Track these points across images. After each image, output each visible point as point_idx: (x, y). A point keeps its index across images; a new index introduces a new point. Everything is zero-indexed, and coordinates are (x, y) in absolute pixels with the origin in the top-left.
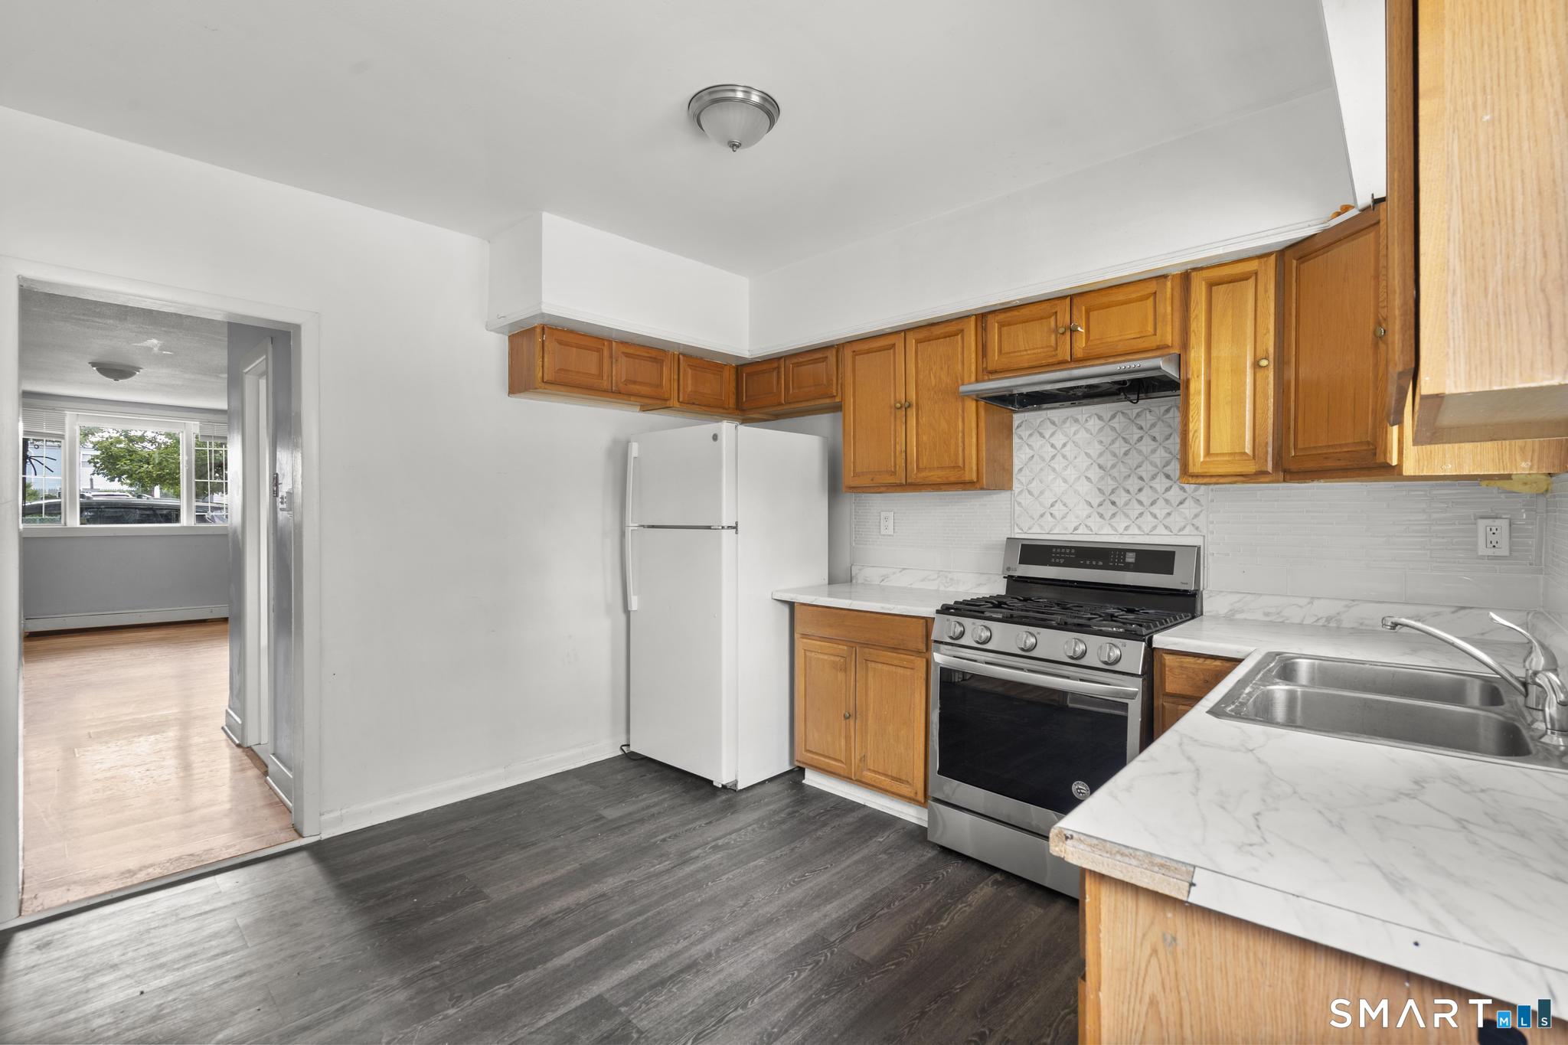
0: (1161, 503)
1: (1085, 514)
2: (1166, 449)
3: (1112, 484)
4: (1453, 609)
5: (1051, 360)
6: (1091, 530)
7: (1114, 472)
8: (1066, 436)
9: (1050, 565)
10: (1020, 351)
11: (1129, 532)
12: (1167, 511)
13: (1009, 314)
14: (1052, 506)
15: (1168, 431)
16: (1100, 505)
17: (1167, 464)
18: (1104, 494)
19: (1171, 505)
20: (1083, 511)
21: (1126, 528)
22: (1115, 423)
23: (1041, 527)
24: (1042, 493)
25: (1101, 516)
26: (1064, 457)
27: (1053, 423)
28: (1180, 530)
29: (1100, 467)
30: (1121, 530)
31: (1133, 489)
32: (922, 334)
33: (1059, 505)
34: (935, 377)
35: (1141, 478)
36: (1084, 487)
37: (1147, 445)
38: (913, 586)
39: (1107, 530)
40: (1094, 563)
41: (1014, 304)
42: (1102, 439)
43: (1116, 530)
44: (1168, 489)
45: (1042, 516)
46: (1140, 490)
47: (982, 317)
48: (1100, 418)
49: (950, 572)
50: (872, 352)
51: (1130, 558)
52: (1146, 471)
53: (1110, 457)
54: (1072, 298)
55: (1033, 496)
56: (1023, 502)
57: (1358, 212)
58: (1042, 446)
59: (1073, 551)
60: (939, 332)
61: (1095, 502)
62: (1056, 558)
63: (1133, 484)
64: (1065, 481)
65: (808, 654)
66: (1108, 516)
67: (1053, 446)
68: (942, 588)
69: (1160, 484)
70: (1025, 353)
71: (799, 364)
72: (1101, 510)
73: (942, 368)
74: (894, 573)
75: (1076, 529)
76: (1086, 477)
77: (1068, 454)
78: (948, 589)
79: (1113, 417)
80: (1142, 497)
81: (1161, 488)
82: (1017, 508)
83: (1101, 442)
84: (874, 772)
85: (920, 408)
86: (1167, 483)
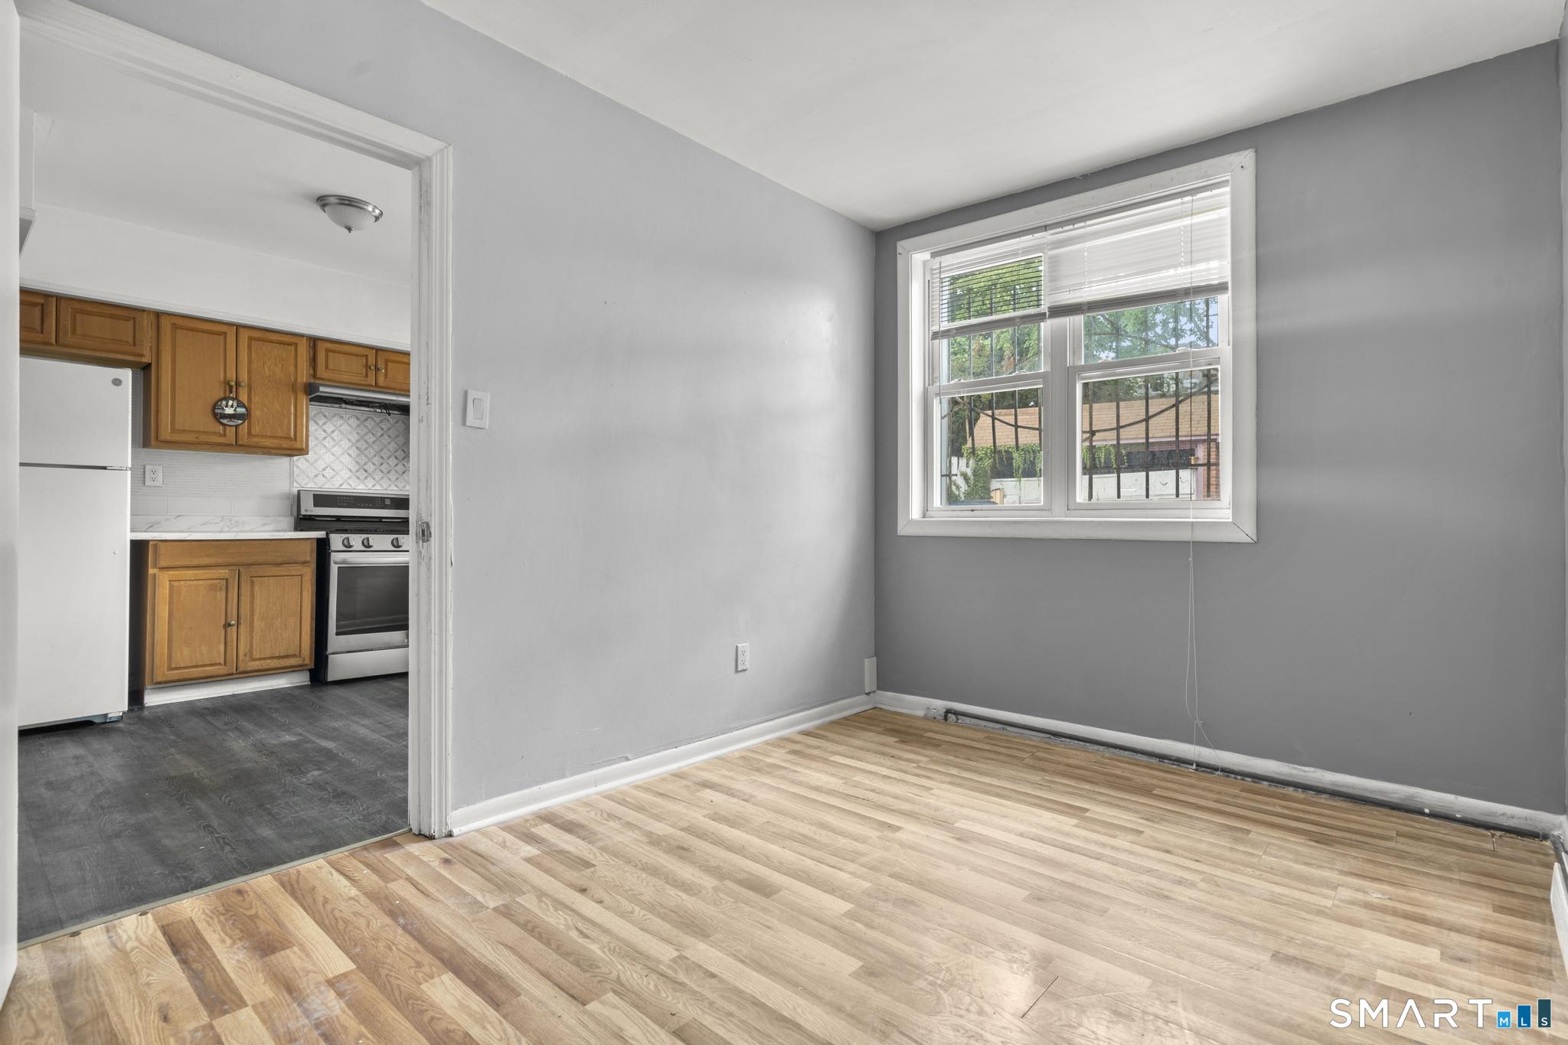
0: (393, 472)
1: (348, 475)
2: (396, 443)
3: (365, 459)
6: (351, 486)
7: (366, 452)
8: (335, 426)
9: (337, 507)
10: (341, 373)
11: (375, 488)
12: (397, 477)
13: (333, 345)
14: (324, 470)
15: (397, 433)
16: (357, 471)
17: (396, 451)
18: (359, 465)
20: (345, 474)
21: (374, 486)
22: (367, 423)
24: (316, 461)
25: (358, 478)
26: (333, 439)
27: (325, 416)
29: (357, 448)
30: (370, 487)
31: (377, 463)
32: (256, 334)
33: (328, 469)
34: (269, 370)
35: (382, 458)
36: (346, 459)
39: (362, 486)
40: (368, 505)
41: (340, 341)
42: (360, 432)
43: (367, 487)
44: (396, 465)
45: (316, 476)
46: (382, 464)
47: (314, 341)
48: (358, 419)
49: (234, 516)
50: (197, 331)
51: (388, 502)
52: (385, 453)
53: (363, 443)
54: (378, 350)
55: (309, 462)
56: (300, 466)
58: (316, 430)
59: (352, 498)
60: (274, 338)
61: (354, 469)
62: (340, 503)
63: (376, 460)
64: (333, 455)
66: (362, 478)
67: (324, 431)
69: (392, 461)
70: (344, 375)
72: (357, 474)
73: (276, 365)
75: (341, 485)
76: (348, 453)
77: (336, 438)
79: (366, 420)
80: (382, 467)
81: (393, 464)
82: (295, 469)
83: (358, 433)
84: (260, 659)
85: (253, 390)
86: (396, 461)
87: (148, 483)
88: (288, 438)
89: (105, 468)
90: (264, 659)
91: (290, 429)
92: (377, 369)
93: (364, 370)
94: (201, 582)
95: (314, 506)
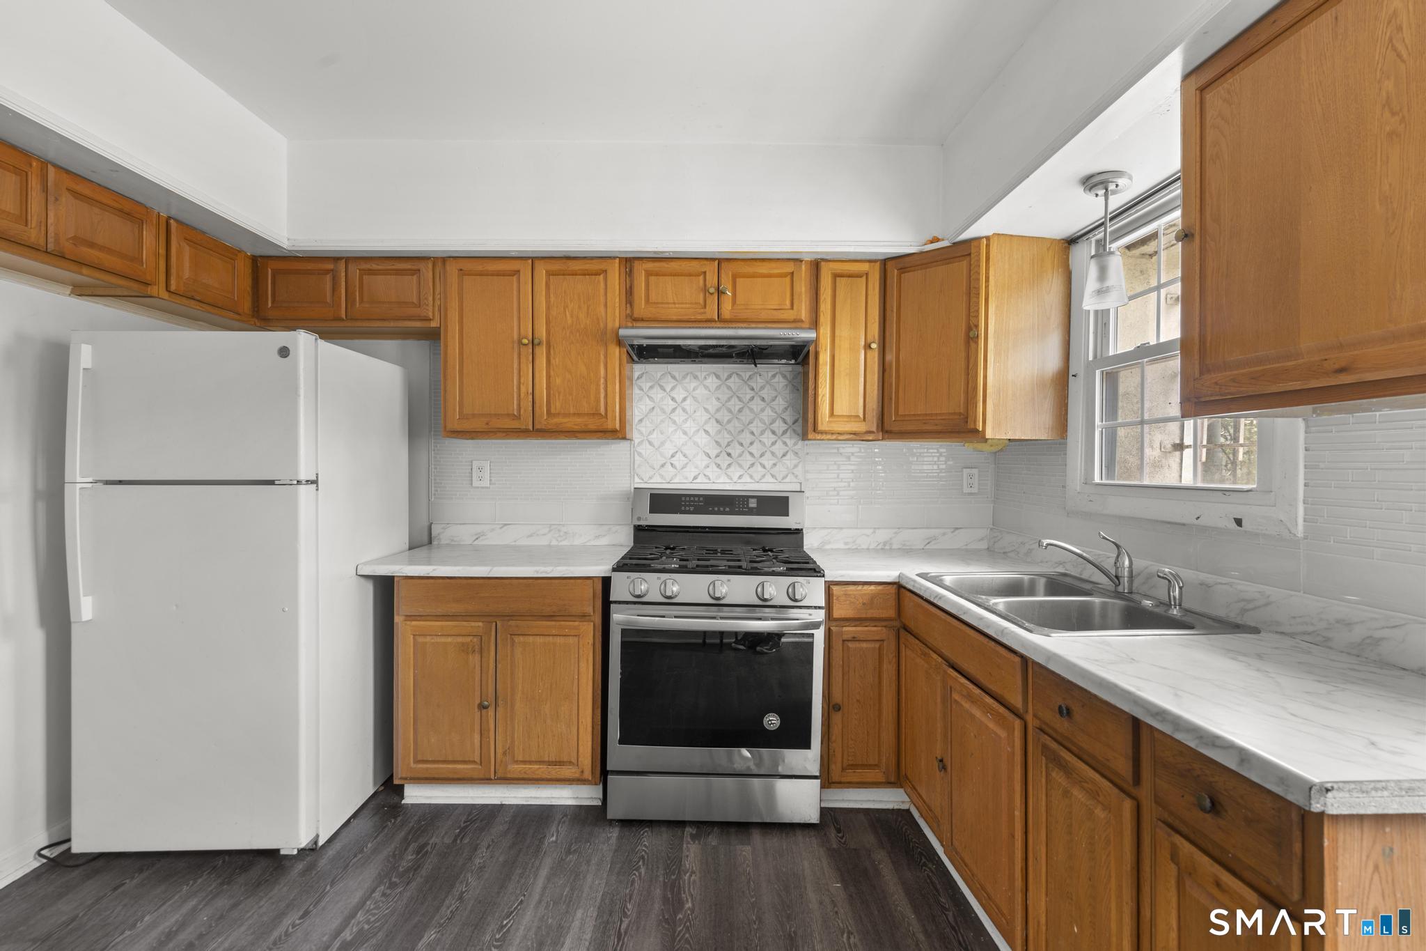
0: (768, 455)
1: (704, 463)
2: (773, 409)
3: (728, 437)
4: (952, 530)
5: (699, 317)
6: (709, 479)
7: (730, 427)
8: (687, 391)
9: (680, 513)
10: (668, 303)
11: (742, 480)
12: (774, 462)
13: (657, 264)
14: (673, 456)
15: (774, 393)
16: (717, 456)
17: (773, 422)
18: (720, 446)
19: (776, 457)
20: (701, 461)
21: (740, 477)
22: (730, 382)
23: (662, 476)
24: (663, 443)
25: (718, 466)
26: (684, 410)
27: (674, 377)
28: (783, 478)
29: (718, 421)
30: (735, 479)
31: (746, 442)
32: (556, 266)
33: (679, 455)
34: (572, 317)
35: (752, 433)
36: (702, 439)
37: (757, 405)
38: (517, 543)
39: (723, 479)
40: (722, 509)
41: (667, 255)
42: (720, 396)
43: (731, 479)
44: (774, 443)
45: (663, 466)
46: (752, 444)
47: (629, 262)
48: (718, 377)
49: (563, 525)
50: (487, 275)
51: (753, 504)
52: (756, 427)
53: (726, 413)
54: (721, 262)
55: (654, 447)
56: (643, 452)
57: (949, 244)
58: (662, 399)
59: (701, 499)
60: (577, 268)
61: (713, 453)
62: (685, 506)
63: (745, 437)
64: (685, 433)
65: (420, 639)
66: (724, 466)
67: (673, 399)
68: (554, 543)
69: (768, 438)
70: (673, 306)
71: (371, 272)
72: (718, 460)
73: (580, 307)
74: (493, 530)
75: (695, 478)
76: (705, 430)
77: (688, 408)
78: (561, 544)
79: (730, 377)
80: (754, 449)
81: (768, 442)
82: (637, 457)
83: (718, 399)
84: (524, 762)
85: (552, 348)
86: (773, 438)
87: (476, 483)
88: (596, 414)
89: (271, 483)
90: (530, 762)
91: (598, 401)
92: (720, 293)
93: (701, 296)
94: (449, 640)
95: (651, 512)
